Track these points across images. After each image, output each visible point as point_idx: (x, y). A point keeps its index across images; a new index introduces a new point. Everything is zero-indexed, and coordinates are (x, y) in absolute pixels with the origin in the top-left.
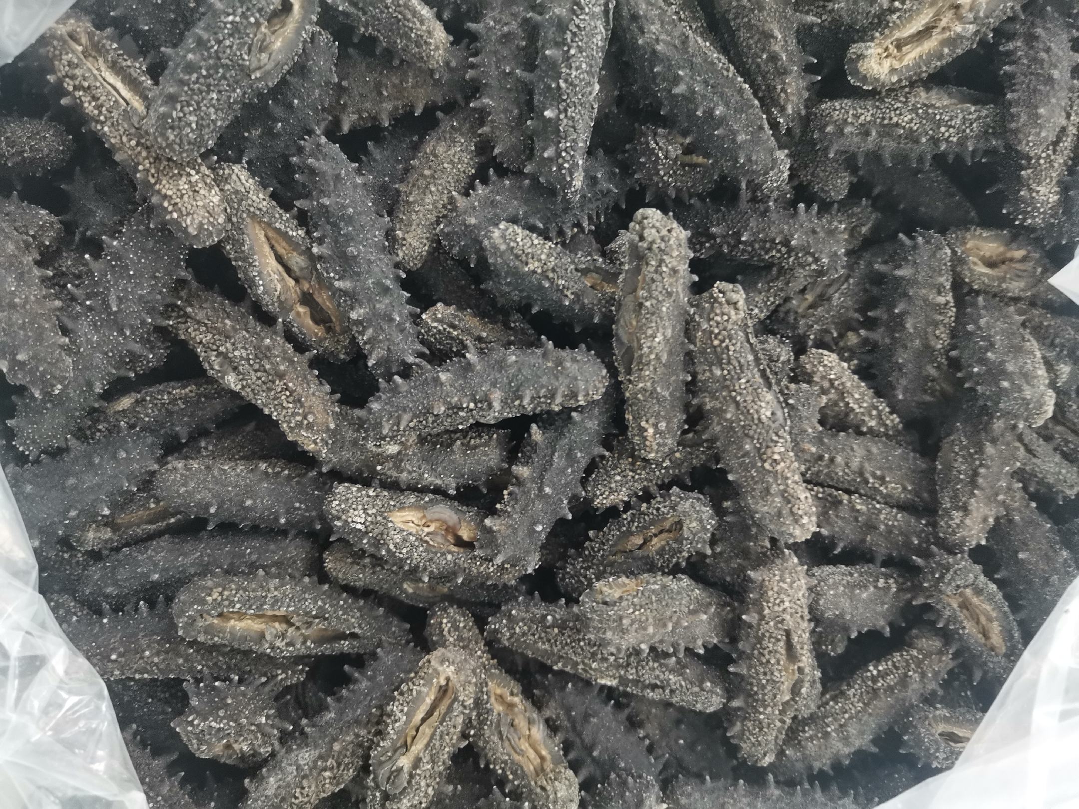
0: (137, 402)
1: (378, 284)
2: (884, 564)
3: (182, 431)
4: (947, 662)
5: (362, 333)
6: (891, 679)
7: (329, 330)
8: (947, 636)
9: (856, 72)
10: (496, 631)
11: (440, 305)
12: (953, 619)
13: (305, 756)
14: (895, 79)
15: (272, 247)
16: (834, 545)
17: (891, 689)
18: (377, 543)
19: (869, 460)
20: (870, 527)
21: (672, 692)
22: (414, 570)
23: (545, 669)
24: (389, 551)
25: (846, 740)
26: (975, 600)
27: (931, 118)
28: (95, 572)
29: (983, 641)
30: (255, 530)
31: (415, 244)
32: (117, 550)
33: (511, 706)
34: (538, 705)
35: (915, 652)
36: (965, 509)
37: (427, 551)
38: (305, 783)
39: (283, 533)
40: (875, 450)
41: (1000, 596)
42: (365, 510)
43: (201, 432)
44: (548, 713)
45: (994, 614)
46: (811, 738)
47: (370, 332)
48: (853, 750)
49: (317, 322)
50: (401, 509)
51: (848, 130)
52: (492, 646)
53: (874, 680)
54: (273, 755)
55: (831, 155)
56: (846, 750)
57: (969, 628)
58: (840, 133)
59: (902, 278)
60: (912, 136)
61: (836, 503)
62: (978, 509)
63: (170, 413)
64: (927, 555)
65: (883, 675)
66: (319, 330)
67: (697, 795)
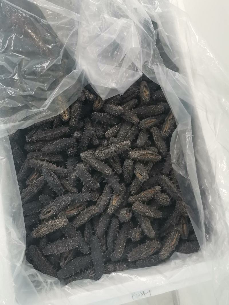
0: (86, 237)
1: (78, 196)
2: (139, 132)
3: (92, 232)
4: (155, 128)
5: (84, 200)
6: (156, 137)
7: (82, 205)
8: (151, 127)
9: (66, 120)
10: (133, 193)
11: (82, 189)
12: (149, 126)
13: (143, 225)
14: (69, 115)
15: (70, 211)
16: (134, 139)
17: (157, 137)
18: (117, 207)
19: (123, 131)
20: (133, 134)
21: (148, 169)
22: (122, 202)
23: (141, 187)
24: (118, 206)
25: (163, 145)
26: (147, 122)
27: (76, 111)
28: (109, 249)
29: (154, 122)
30: (109, 224)
31: (74, 189)
32: (107, 245)
33: (145, 193)
34: (146, 189)
35: (153, 132)
36: (133, 120)
37: (119, 200)
38: (146, 225)
39: (111, 220)
40: (122, 130)
41: (147, 118)
42: (112, 208)
43: (93, 229)
44: (147, 188)
45: (150, 120)
46: (162, 150)
47: (84, 199)
48: (165, 145)
49: (81, 207)
50: (112, 203)
51: (75, 123)
52: (136, 194)
53: (156, 139)
54: (142, 229)
55: (77, 126)
56: (165, 146)
57: (151, 124)
58: (74, 124)
59: (98, 121)
60: (78, 114)
61: (128, 137)
62: (134, 118)
63: (89, 233)
64: (139, 127)
65: (155, 138)
66: (83, 206)
67: (165, 170)
